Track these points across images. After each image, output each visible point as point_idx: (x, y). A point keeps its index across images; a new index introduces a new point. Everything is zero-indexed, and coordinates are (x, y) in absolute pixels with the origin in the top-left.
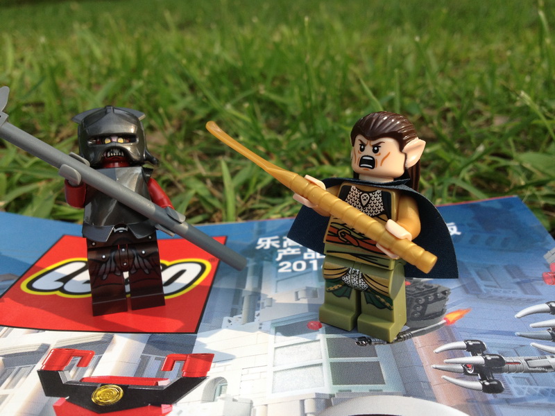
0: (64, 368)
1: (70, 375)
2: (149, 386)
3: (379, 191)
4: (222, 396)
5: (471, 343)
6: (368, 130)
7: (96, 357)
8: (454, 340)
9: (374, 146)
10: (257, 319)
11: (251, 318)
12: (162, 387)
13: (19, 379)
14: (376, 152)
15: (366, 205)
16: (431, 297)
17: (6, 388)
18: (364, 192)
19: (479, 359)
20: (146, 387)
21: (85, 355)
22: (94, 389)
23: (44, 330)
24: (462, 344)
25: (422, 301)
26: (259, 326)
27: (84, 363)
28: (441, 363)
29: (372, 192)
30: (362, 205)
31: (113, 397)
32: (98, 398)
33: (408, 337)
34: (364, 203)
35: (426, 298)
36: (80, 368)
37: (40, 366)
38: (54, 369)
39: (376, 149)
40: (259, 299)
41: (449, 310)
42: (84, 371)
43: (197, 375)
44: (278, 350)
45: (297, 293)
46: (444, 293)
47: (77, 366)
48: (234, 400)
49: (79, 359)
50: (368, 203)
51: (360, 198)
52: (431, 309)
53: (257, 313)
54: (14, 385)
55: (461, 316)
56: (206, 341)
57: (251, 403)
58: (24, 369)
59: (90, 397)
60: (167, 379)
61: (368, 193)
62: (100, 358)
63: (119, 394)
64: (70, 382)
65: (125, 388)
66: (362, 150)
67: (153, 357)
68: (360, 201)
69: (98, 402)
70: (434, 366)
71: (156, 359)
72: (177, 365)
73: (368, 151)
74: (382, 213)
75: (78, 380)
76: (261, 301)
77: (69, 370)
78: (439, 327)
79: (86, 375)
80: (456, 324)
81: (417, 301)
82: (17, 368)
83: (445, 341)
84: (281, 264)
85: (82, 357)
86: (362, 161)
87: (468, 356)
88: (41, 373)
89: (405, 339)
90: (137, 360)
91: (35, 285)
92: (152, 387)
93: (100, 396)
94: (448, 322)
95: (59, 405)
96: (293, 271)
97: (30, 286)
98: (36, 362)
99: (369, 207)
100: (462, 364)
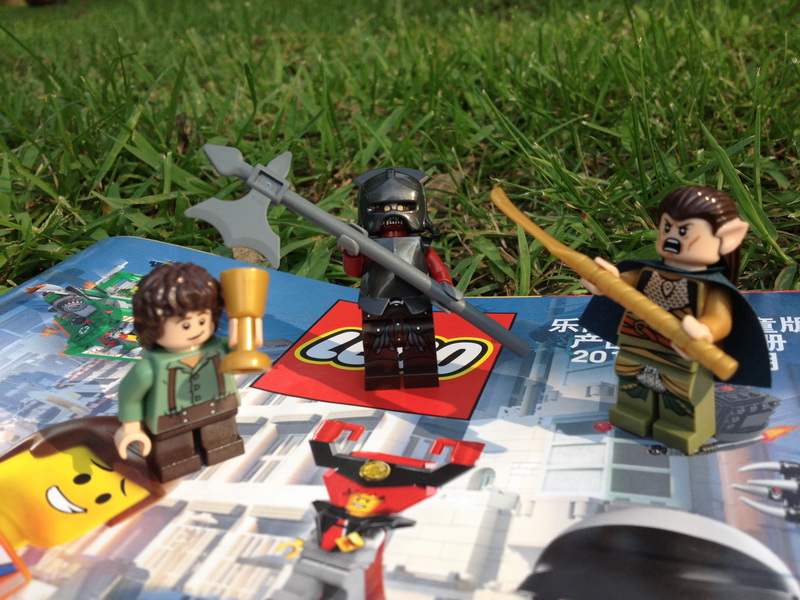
0: (335, 440)
1: (340, 448)
2: (416, 468)
3: (684, 280)
4: (489, 486)
5: (787, 466)
6: (676, 207)
7: (366, 432)
8: (767, 459)
9: (681, 228)
10: (537, 412)
11: (531, 411)
12: (429, 470)
13: (292, 447)
14: (682, 234)
15: (669, 296)
16: (754, 408)
17: (279, 454)
18: (667, 280)
20: (413, 467)
21: (356, 430)
22: (362, 463)
23: (317, 400)
24: (776, 465)
25: (741, 411)
26: (538, 420)
27: (354, 437)
29: (676, 281)
30: (664, 294)
31: (380, 473)
32: (365, 473)
33: (711, 451)
34: (667, 292)
35: (748, 409)
36: (350, 442)
37: (312, 436)
38: (325, 440)
39: (683, 231)
40: (543, 391)
41: (771, 425)
42: (354, 445)
43: (465, 463)
44: (556, 449)
45: (589, 388)
46: (772, 404)
47: (348, 439)
49: (349, 433)
50: (672, 293)
51: (662, 287)
52: (749, 421)
53: (538, 405)
54: (286, 453)
55: (784, 434)
56: (479, 430)
58: (297, 438)
59: (358, 470)
60: (434, 462)
61: (672, 281)
62: (370, 434)
63: (386, 471)
64: (340, 455)
65: (392, 466)
66: (667, 231)
67: (422, 439)
68: (662, 290)
69: (365, 476)
70: (735, 485)
71: (426, 441)
72: (446, 450)
73: (674, 233)
74: (687, 306)
75: (348, 453)
76: (546, 393)
77: (340, 442)
78: (753, 443)
79: (356, 449)
80: (776, 442)
81: (735, 411)
82: (290, 436)
83: (756, 459)
84: (576, 353)
85: (353, 431)
86: (667, 244)
88: (313, 443)
89: (707, 452)
90: (407, 440)
91: (309, 353)
92: (419, 469)
93: (368, 471)
94: (766, 439)
95: (328, 475)
96: (589, 362)
97: (303, 353)
98: (308, 432)
99: (672, 298)
100: (768, 486)
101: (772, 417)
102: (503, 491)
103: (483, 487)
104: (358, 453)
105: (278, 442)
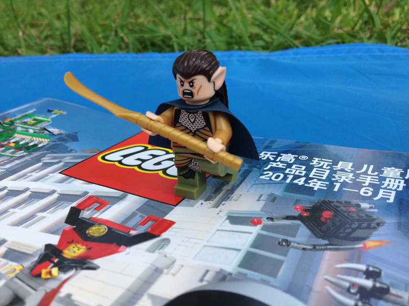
0: (86, 209)
2: (123, 232)
3: (200, 112)
4: (161, 251)
5: (371, 269)
8: (358, 262)
9: (190, 83)
10: (219, 208)
11: (217, 206)
12: (131, 234)
13: (60, 209)
15: (194, 122)
19: (369, 283)
20: (121, 232)
21: (102, 203)
26: (218, 212)
27: (98, 209)
28: (334, 276)
29: (196, 113)
31: (99, 233)
32: (90, 231)
33: (322, 250)
34: (192, 120)
35: (360, 225)
36: (95, 211)
38: (80, 208)
39: (192, 84)
40: (232, 194)
42: (96, 213)
43: (156, 233)
44: (218, 232)
45: (261, 195)
47: (94, 209)
48: (165, 256)
49: (98, 205)
50: (195, 120)
51: (188, 117)
54: (53, 212)
55: (379, 246)
57: (174, 262)
60: (137, 230)
62: (111, 207)
64: (83, 218)
66: (182, 85)
67: (140, 214)
68: (189, 119)
70: (326, 277)
71: (141, 216)
74: (205, 126)
77: (88, 211)
78: (353, 249)
80: (370, 251)
82: (62, 202)
83: (350, 260)
84: (265, 173)
85: (101, 204)
87: (361, 277)
89: (318, 250)
90: (130, 213)
91: (107, 158)
92: (125, 233)
94: (365, 247)
95: (67, 229)
96: (270, 179)
97: (103, 158)
99: (196, 123)
100: (350, 282)
101: (375, 233)
102: (168, 255)
103: (157, 251)
104: (95, 218)
105: (53, 206)
